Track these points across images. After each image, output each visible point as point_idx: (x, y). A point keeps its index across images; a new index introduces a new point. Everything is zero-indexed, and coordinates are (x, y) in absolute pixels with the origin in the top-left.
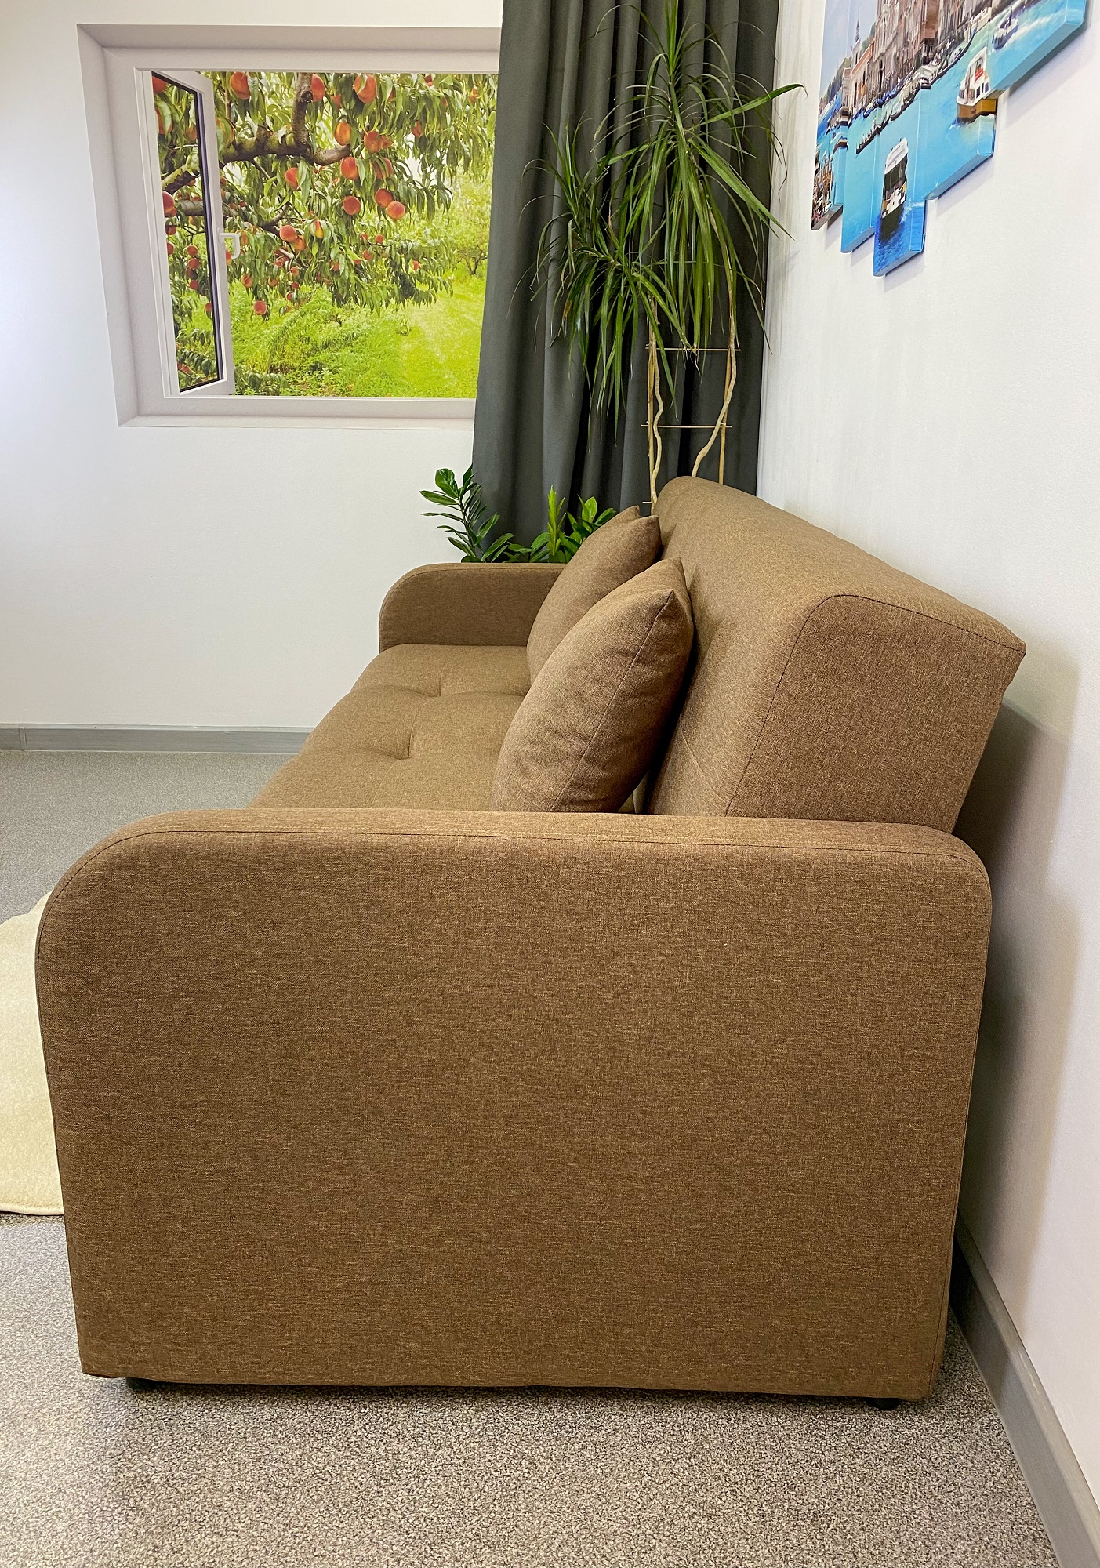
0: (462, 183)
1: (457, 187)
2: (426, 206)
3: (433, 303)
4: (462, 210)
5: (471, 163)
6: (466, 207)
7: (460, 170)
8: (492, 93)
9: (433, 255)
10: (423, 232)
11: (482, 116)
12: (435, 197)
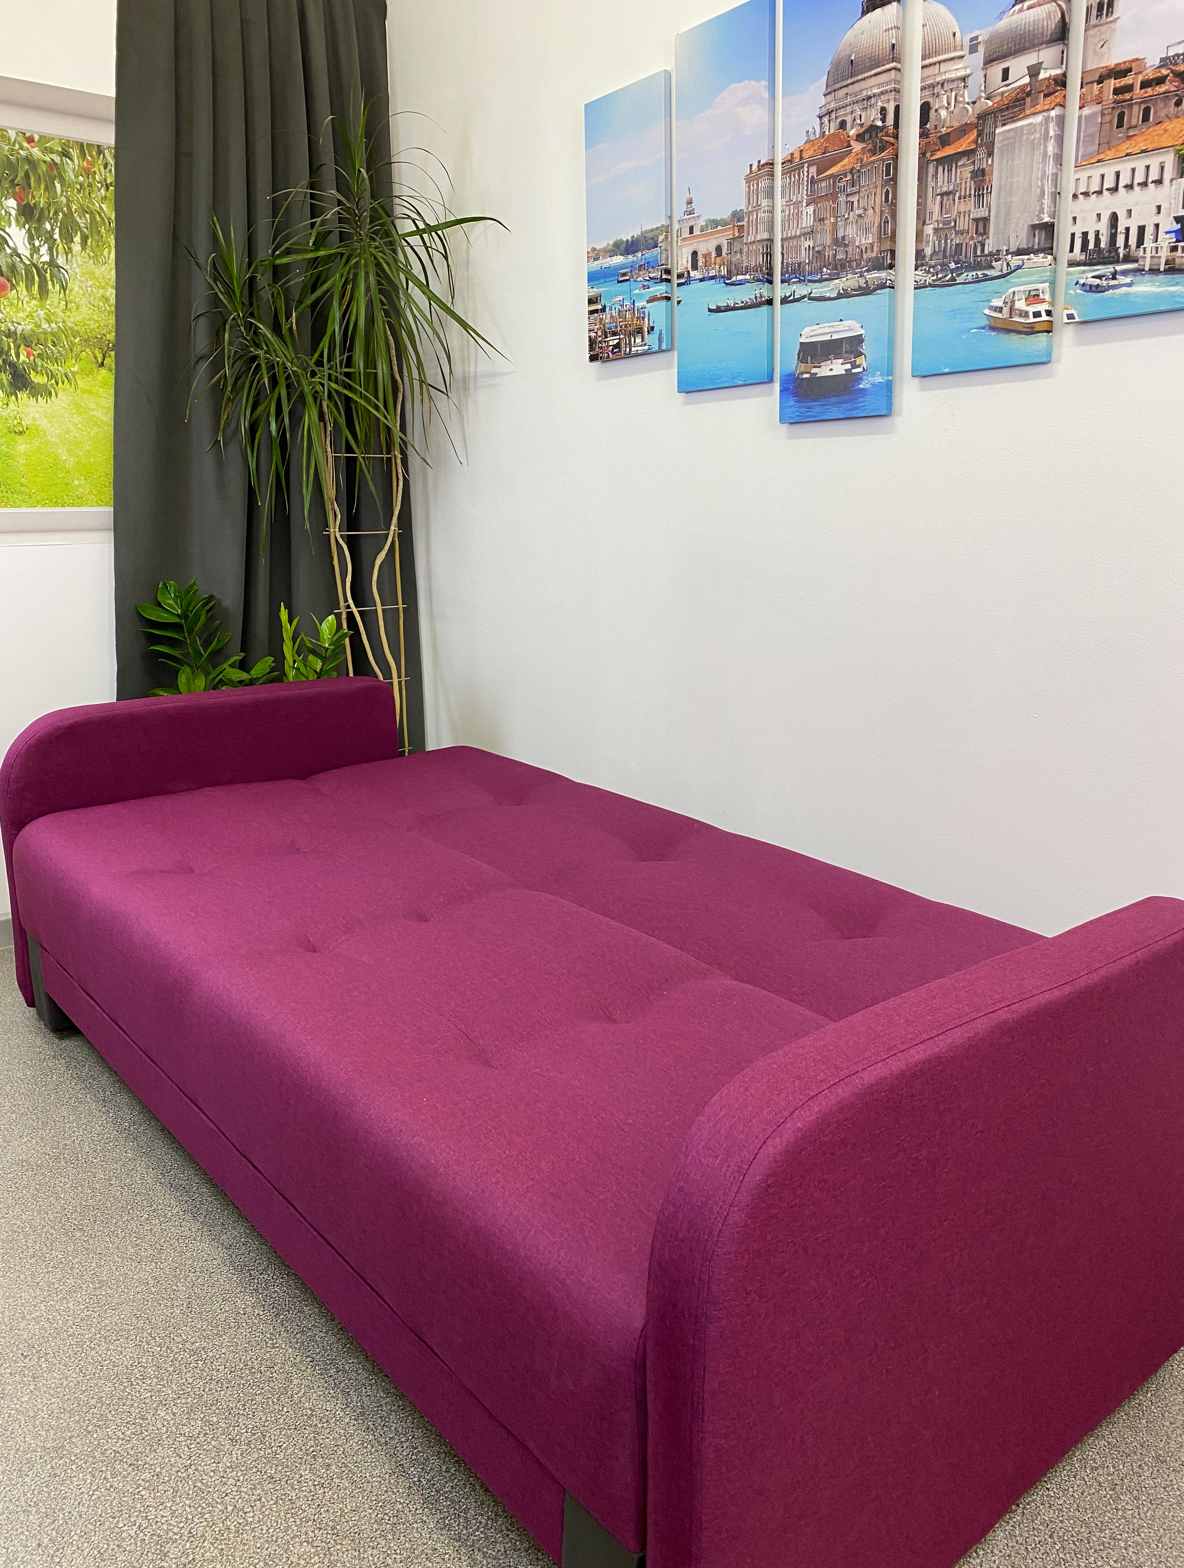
0: (80, 262)
1: (75, 266)
2: (36, 285)
3: (53, 398)
4: (81, 292)
5: (89, 241)
6: (87, 291)
7: (76, 247)
8: (109, 167)
9: (50, 341)
10: (35, 314)
11: (99, 190)
12: (48, 275)
